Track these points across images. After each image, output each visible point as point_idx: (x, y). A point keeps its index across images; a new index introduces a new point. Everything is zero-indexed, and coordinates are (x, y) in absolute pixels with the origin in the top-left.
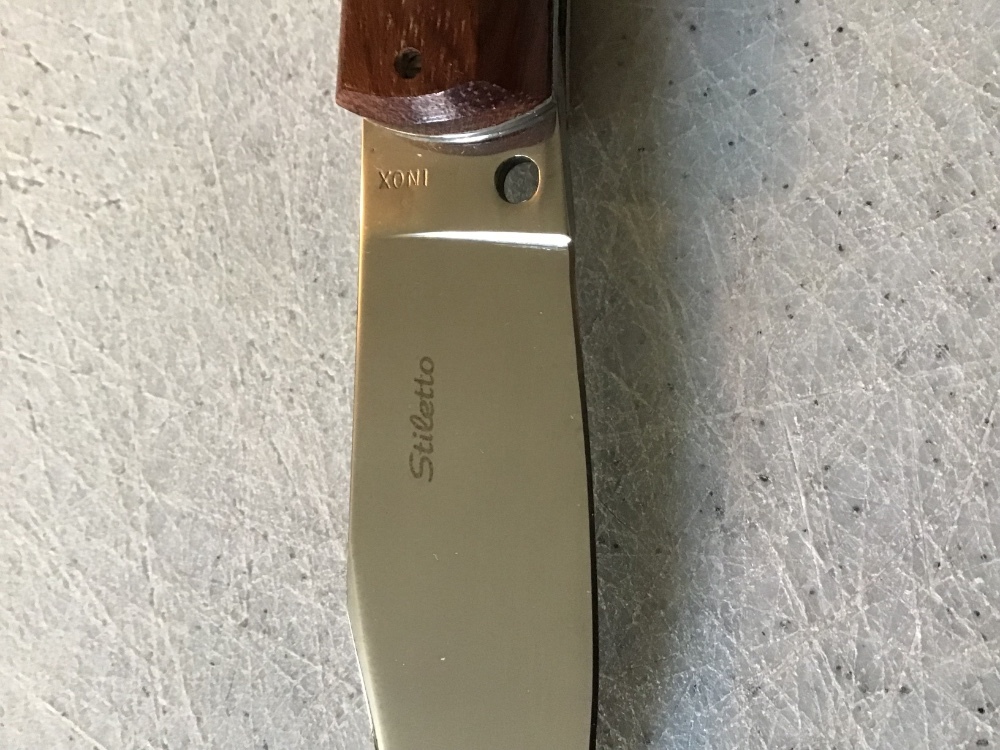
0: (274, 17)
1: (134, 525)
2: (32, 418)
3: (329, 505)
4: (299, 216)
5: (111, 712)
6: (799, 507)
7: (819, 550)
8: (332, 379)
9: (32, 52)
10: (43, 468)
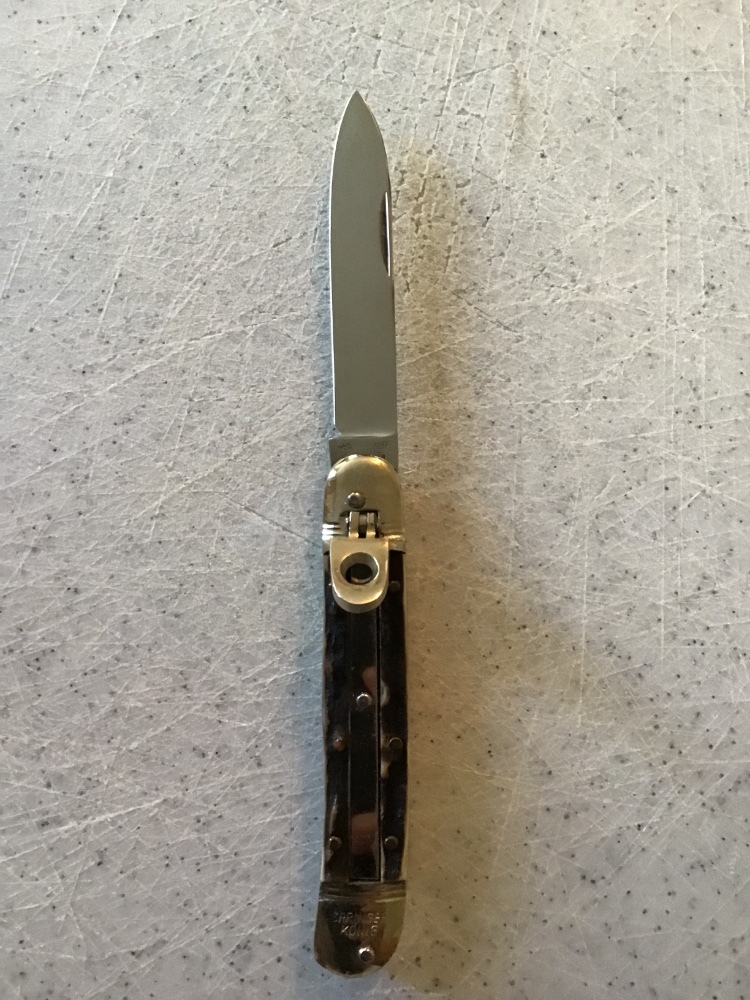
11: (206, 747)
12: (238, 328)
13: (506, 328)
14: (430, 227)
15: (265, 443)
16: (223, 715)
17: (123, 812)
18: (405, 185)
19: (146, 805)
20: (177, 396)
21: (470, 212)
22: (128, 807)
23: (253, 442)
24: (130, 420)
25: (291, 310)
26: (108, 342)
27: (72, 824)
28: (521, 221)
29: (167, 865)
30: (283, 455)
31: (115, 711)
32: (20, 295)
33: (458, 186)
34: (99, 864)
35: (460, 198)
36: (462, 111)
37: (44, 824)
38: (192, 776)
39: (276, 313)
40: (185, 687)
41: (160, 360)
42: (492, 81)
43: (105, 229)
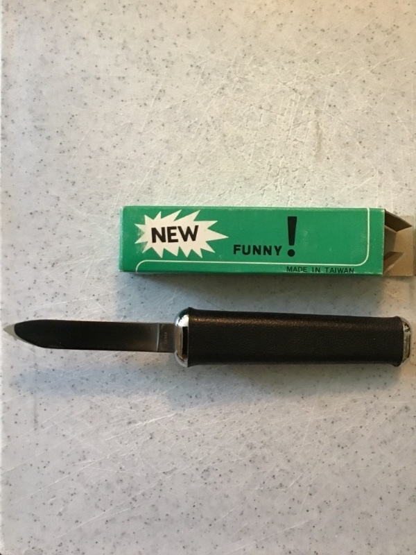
14: (281, 188)
17: (160, 418)
18: (271, 171)
19: (169, 416)
21: (298, 182)
27: (140, 423)
28: (319, 186)
29: (177, 439)
33: (293, 171)
34: (151, 438)
35: (294, 176)
36: (295, 140)
37: (130, 423)
42: (308, 127)
43: (151, 189)
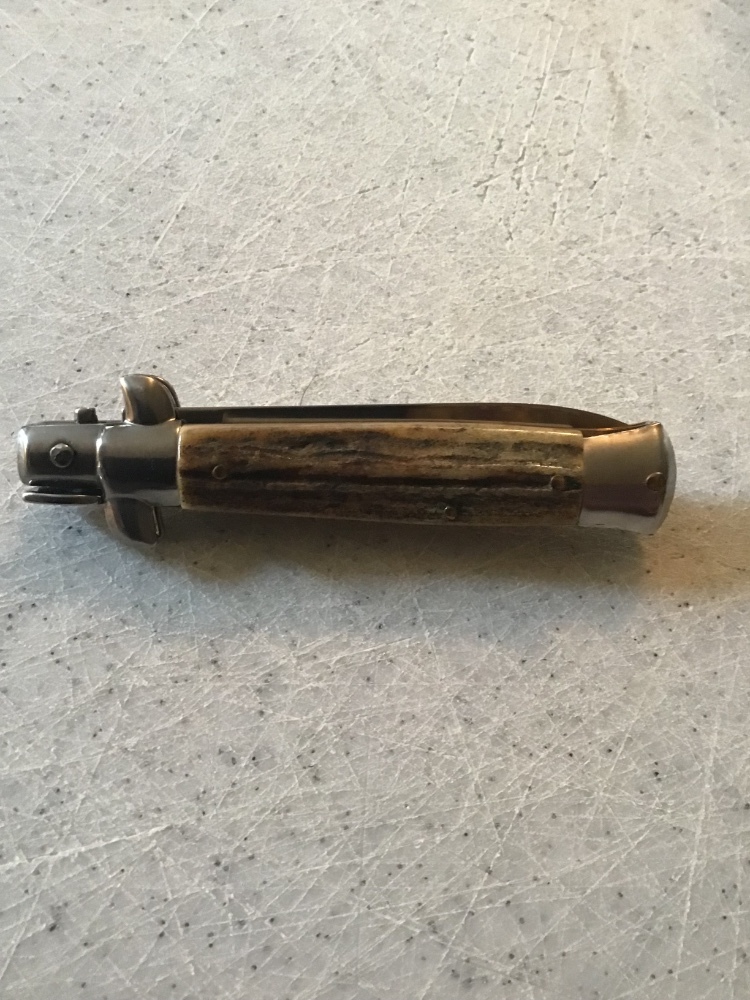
0: (635, 328)
1: (306, 259)
2: (369, 190)
3: (334, 375)
4: (513, 348)
5: (184, 246)
6: (365, 647)
7: (341, 659)
8: (413, 373)
9: (603, 178)
10: (337, 198)
11: (240, 750)
12: (314, 262)
13: (627, 278)
14: (532, 185)
15: (340, 377)
16: (266, 705)
17: (102, 844)
18: (503, 150)
20: (238, 323)
21: (576, 176)
22: (112, 836)
23: (326, 375)
24: (176, 344)
25: (377, 249)
26: (160, 268)
28: (632, 186)
29: (162, 935)
30: (363, 391)
31: (110, 691)
32: (66, 219)
33: (560, 154)
34: (52, 928)
35: (563, 164)
36: (559, 98)
38: (214, 792)
39: (359, 251)
40: (215, 662)
41: (221, 288)
42: (589, 78)
43: (172, 168)
